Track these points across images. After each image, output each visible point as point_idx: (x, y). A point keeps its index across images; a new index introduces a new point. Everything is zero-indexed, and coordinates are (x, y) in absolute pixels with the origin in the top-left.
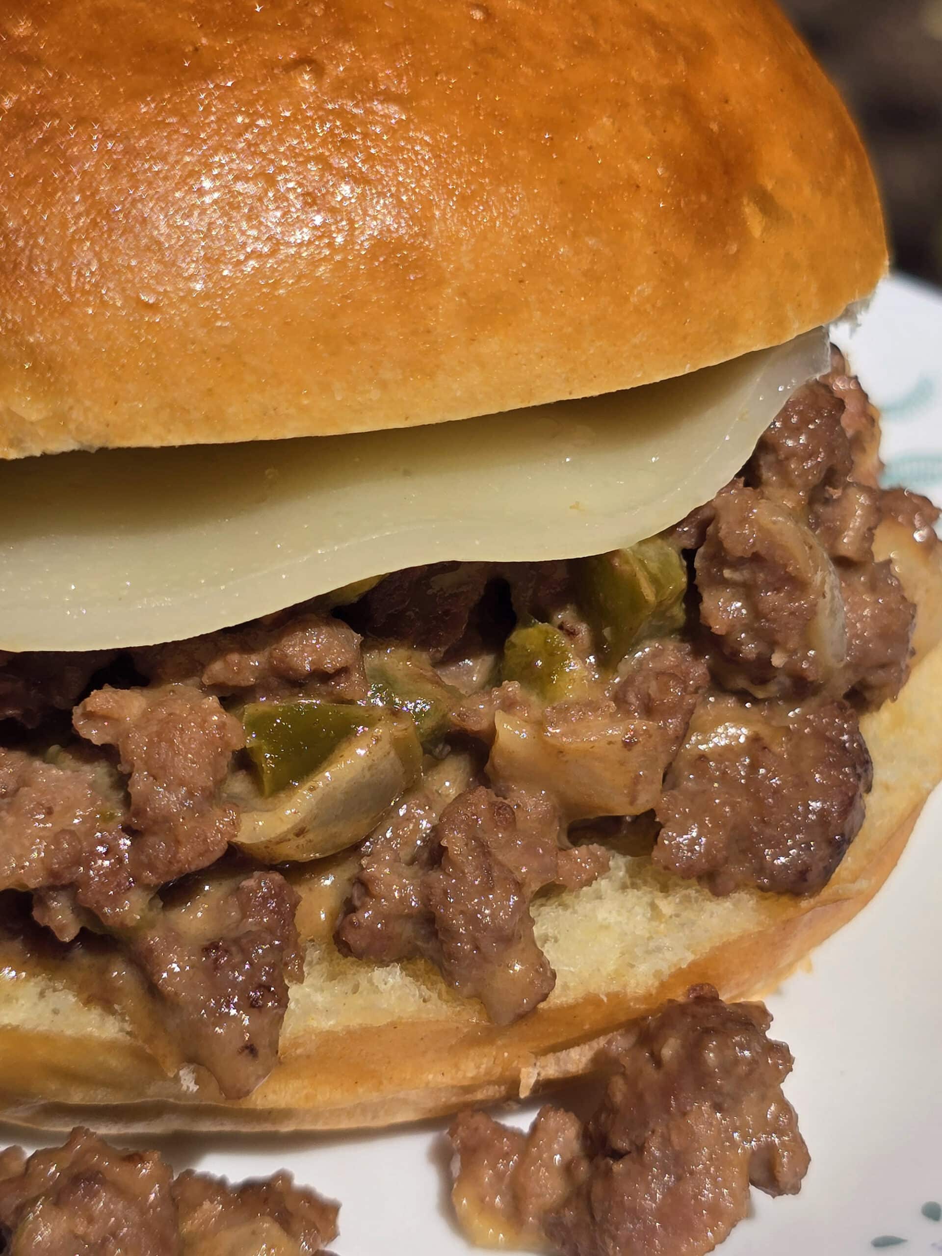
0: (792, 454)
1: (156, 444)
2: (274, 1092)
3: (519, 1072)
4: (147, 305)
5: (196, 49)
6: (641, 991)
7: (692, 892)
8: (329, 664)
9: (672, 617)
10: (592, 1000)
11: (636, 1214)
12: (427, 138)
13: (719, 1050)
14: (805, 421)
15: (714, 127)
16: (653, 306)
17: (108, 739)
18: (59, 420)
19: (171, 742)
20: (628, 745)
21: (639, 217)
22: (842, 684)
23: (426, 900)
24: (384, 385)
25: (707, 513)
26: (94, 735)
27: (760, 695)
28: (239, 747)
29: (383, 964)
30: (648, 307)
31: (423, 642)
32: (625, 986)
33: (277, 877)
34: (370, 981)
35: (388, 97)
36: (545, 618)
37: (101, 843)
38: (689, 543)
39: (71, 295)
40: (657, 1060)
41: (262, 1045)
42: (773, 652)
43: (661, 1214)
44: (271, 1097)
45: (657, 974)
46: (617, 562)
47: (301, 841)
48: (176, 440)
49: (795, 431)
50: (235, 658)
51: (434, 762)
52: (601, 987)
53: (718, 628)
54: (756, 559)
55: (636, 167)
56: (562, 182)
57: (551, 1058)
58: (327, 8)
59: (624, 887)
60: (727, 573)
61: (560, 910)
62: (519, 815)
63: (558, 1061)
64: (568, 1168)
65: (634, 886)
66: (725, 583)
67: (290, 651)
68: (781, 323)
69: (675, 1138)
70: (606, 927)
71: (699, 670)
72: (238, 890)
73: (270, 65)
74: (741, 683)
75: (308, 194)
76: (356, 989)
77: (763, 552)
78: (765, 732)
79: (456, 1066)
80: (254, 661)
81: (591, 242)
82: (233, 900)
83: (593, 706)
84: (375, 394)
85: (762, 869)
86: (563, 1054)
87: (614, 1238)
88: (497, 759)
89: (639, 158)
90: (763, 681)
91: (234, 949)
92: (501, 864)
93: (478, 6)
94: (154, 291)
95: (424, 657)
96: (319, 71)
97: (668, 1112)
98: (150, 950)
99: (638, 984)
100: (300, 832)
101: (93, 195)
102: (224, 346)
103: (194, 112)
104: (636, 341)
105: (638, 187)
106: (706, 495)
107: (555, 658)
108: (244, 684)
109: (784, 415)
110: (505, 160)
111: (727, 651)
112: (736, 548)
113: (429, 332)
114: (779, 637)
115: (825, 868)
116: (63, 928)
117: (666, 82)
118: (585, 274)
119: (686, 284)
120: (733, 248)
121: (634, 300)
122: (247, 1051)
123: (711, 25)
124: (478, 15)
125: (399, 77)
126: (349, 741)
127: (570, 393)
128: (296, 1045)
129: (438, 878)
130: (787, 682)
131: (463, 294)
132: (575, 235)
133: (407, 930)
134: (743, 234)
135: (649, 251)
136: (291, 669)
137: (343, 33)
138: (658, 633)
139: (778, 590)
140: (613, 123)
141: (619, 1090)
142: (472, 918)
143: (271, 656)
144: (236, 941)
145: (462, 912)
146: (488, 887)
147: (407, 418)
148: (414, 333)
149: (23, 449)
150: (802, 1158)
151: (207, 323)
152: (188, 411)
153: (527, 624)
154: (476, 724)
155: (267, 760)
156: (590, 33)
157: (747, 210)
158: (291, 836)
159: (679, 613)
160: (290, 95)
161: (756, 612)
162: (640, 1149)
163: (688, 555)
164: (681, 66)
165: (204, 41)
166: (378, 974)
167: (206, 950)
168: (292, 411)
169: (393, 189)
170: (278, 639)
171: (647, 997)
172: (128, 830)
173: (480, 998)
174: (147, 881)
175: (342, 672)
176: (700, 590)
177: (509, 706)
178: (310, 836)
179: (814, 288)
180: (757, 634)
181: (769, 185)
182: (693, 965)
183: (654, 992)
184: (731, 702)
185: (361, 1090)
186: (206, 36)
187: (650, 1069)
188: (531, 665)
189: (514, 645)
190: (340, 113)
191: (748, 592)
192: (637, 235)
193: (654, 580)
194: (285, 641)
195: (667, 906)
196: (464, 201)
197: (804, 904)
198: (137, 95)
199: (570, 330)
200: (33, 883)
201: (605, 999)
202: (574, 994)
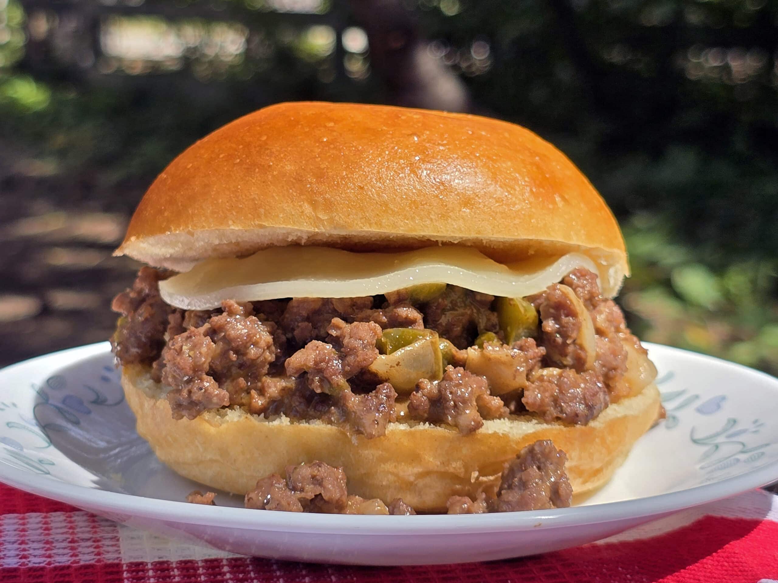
17: (338, 334)
18: (332, 220)
23: (439, 392)
26: (334, 332)
33: (390, 385)
41: (380, 422)
46: (511, 302)
47: (398, 368)
65: (516, 420)
66: (549, 316)
74: (558, 357)
98: (346, 395)
100: (398, 365)
109: (574, 272)
111: (552, 341)
120: (551, 207)
122: (376, 422)
128: (392, 433)
130: (574, 359)
136: (399, 317)
138: (526, 335)
139: (568, 316)
149: (320, 229)
153: (482, 334)
154: (461, 354)
155: (389, 345)
158: (395, 365)
159: (534, 328)
161: (560, 325)
171: (517, 443)
176: (542, 320)
178: (402, 367)
180: (561, 334)
189: (477, 339)
191: (556, 317)
200: (310, 364)
201: (501, 435)
202: (490, 432)
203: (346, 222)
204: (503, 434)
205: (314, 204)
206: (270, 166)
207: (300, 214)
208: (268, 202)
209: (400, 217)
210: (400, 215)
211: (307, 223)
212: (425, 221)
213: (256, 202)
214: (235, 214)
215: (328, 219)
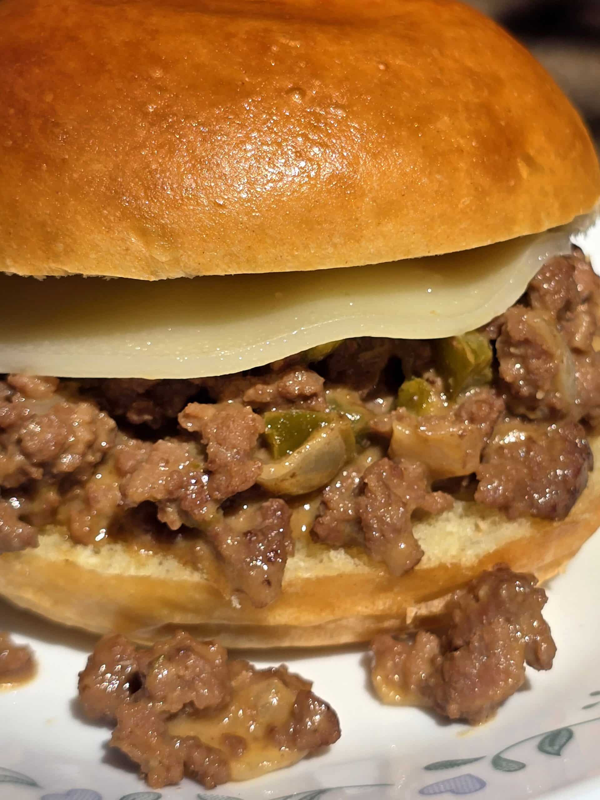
0: (547, 291)
1: (223, 274)
2: (280, 615)
3: (406, 609)
4: (219, 205)
5: (243, 83)
6: (468, 564)
7: (497, 519)
8: (308, 390)
9: (485, 375)
10: (442, 567)
11: (466, 676)
12: (356, 126)
13: (507, 589)
14: (553, 275)
15: (503, 123)
16: (471, 210)
17: (196, 429)
18: (176, 261)
19: (228, 427)
20: (461, 436)
21: (462, 165)
22: (577, 414)
23: (356, 511)
24: (335, 246)
25: (502, 320)
26: (189, 426)
27: (532, 416)
28: (262, 432)
29: (335, 548)
30: (468, 210)
31: (356, 387)
32: (460, 560)
33: (281, 501)
34: (329, 558)
35: (337, 106)
36: (419, 375)
37: (193, 477)
38: (493, 336)
39: (182, 200)
40: (477, 599)
41: (273, 580)
42: (537, 391)
43: (479, 676)
44: (277, 617)
45: (477, 556)
46: (455, 343)
47: (293, 480)
48: (232, 272)
49: (548, 280)
50: (259, 386)
51: (362, 450)
52: (448, 560)
53: (508, 379)
54: (526, 342)
55: (462, 141)
56: (424, 148)
57: (423, 605)
58: (307, 63)
59: (461, 517)
60: (512, 350)
61: (427, 526)
62: (405, 473)
63: (427, 607)
64: (432, 661)
65: (467, 515)
66: (512, 355)
67: (288, 384)
68: (538, 222)
69: (486, 637)
70: (451, 533)
71: (499, 403)
72: (261, 508)
73: (279, 91)
74: (522, 410)
75: (298, 152)
76: (321, 561)
77: (530, 338)
78: (534, 435)
79: (373, 603)
80: (270, 390)
81: (438, 177)
82: (258, 513)
83: (444, 418)
84: (331, 250)
85: (533, 503)
86: (430, 603)
87: (455, 689)
88: (394, 445)
89: (463, 137)
90: (533, 409)
91: (259, 534)
92: (396, 495)
93: (382, 63)
94: (223, 198)
95: (356, 395)
96: (303, 94)
97: (482, 623)
98: (217, 534)
99: (467, 560)
100: (293, 475)
101: (193, 152)
102: (256, 225)
103: (242, 114)
104: (462, 226)
105: (462, 151)
106: (501, 310)
107: (424, 395)
108: (264, 401)
109: (542, 271)
110: (395, 136)
111: (513, 392)
112: (517, 336)
113: (357, 219)
114: (540, 383)
115: (566, 505)
116: (173, 522)
117: (476, 100)
118: (436, 192)
119: (488, 199)
120: (512, 183)
121: (461, 206)
122: (266, 583)
123: (503, 74)
124: (382, 67)
125: (343, 97)
126: (318, 431)
127: (429, 252)
128: (290, 584)
129: (363, 500)
130: (546, 410)
131: (374, 201)
132: (430, 173)
133: (347, 529)
134: (517, 176)
135: (468, 182)
136: (288, 393)
137: (315, 75)
138: (477, 383)
139: (538, 358)
140: (450, 120)
141: (458, 617)
142: (381, 520)
143: (278, 387)
144: (261, 530)
145: (375, 517)
146: (388, 504)
147: (346, 263)
148: (350, 219)
149: (157, 276)
150: (552, 649)
151: (248, 214)
152: (239, 257)
153: (410, 379)
154: (383, 428)
155: (277, 440)
156: (439, 76)
157: (520, 164)
158: (288, 477)
159: (488, 373)
160: (288, 105)
161: (528, 371)
162: (468, 643)
163: (493, 342)
164: (486, 93)
165: (247, 79)
166: (332, 553)
167: (245, 534)
168: (289, 258)
169: (340, 150)
170: (282, 378)
171: (472, 568)
172: (208, 472)
173: (384, 563)
174: (215, 497)
175: (314, 395)
176: (499, 360)
177: (400, 419)
178: (298, 478)
179: (557, 205)
180: (528, 382)
181: (532, 152)
182: (496, 552)
183: (476, 565)
184: (517, 421)
185: (324, 614)
186: (248, 77)
187: (473, 603)
188: (412, 399)
189: (403, 390)
190: (314, 114)
191: (523, 360)
192: (462, 174)
193: (474, 352)
194: (285, 379)
195: (483, 525)
196: (375, 156)
197: (555, 524)
198: (214, 105)
199: (428, 220)
200: (159, 496)
201: (449, 566)
202: (433, 564)
203: (199, 264)
204: (451, 564)
205: (144, 233)
206: (64, 160)
207: (125, 252)
208: (68, 230)
209: (285, 247)
210: (284, 244)
211: (135, 268)
212: (327, 249)
213: (49, 230)
214: (15, 247)
215: (170, 260)
